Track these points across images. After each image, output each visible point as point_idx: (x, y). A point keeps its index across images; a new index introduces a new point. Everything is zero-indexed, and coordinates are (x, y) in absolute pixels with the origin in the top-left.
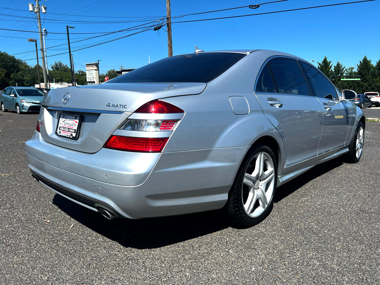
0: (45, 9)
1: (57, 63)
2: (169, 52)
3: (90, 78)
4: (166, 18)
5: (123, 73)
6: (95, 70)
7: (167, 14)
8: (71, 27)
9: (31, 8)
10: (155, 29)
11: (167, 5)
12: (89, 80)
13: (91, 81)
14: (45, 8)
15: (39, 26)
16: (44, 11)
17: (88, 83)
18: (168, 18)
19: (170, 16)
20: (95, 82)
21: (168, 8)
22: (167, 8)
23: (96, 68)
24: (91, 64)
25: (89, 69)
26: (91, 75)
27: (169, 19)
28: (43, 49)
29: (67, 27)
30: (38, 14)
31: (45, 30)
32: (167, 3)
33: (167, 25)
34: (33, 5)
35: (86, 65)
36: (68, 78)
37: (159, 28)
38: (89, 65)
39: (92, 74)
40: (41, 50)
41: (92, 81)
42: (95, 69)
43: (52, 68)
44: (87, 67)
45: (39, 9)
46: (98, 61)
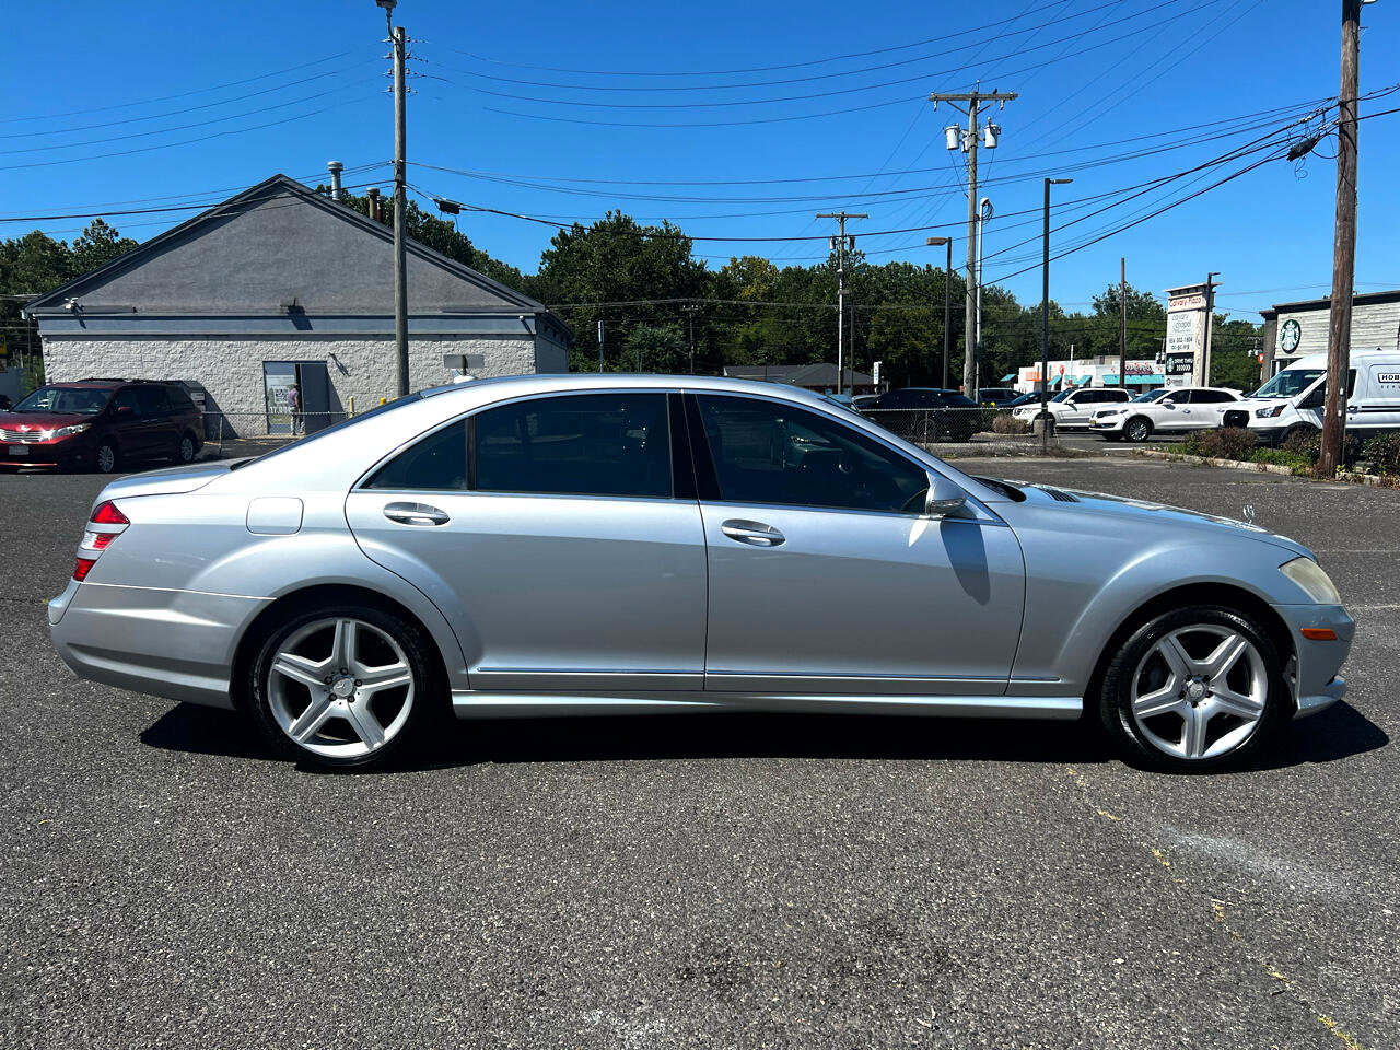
0: (993, 135)
1: (1114, 289)
2: (1336, 238)
3: (1179, 340)
4: (1336, 102)
5: (1280, 316)
6: (1199, 310)
7: (1338, 89)
8: (1059, 182)
9: (951, 141)
10: (1293, 155)
11: (1343, 51)
12: (1173, 348)
13: (1181, 351)
14: (995, 133)
15: (969, 192)
16: (990, 141)
17: (1171, 359)
18: (1343, 105)
19: (1355, 93)
20: (1193, 353)
21: (1346, 62)
22: (1342, 64)
23: (1203, 303)
24: (1188, 290)
25: (1178, 308)
26: (1181, 329)
27: (1350, 105)
28: (974, 263)
29: (1048, 182)
30: (970, 154)
31: (987, 201)
32: (1345, 43)
33: (1337, 131)
34: (958, 131)
35: (1171, 292)
36: (1136, 340)
37: (1308, 146)
38: (1179, 292)
39: (1189, 324)
40: (967, 266)
41: (1185, 351)
42: (1199, 306)
43: (1097, 306)
44: (1171, 300)
45: (977, 139)
46: (1210, 278)
